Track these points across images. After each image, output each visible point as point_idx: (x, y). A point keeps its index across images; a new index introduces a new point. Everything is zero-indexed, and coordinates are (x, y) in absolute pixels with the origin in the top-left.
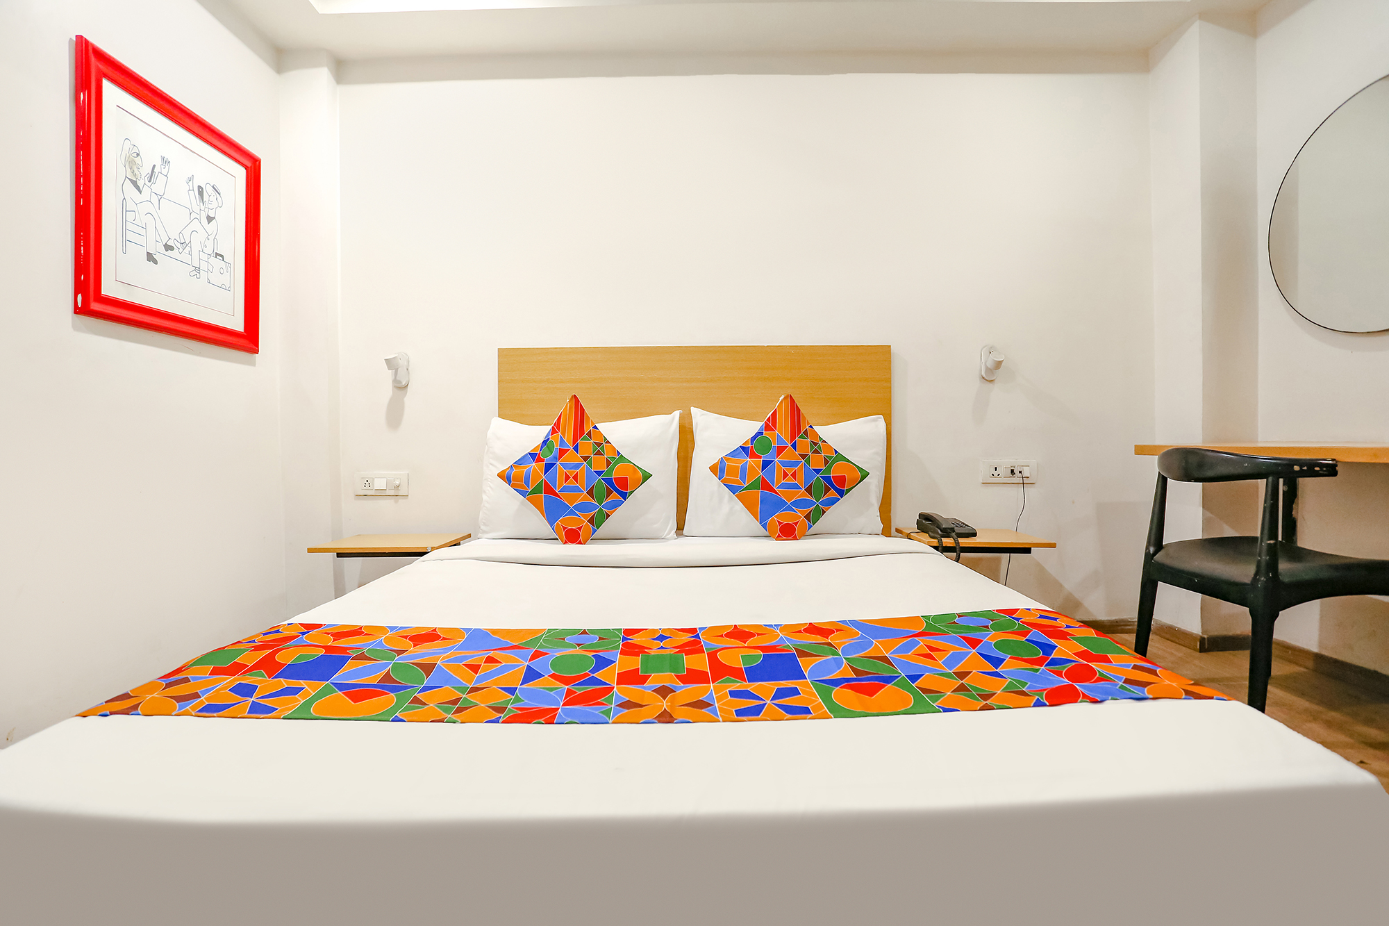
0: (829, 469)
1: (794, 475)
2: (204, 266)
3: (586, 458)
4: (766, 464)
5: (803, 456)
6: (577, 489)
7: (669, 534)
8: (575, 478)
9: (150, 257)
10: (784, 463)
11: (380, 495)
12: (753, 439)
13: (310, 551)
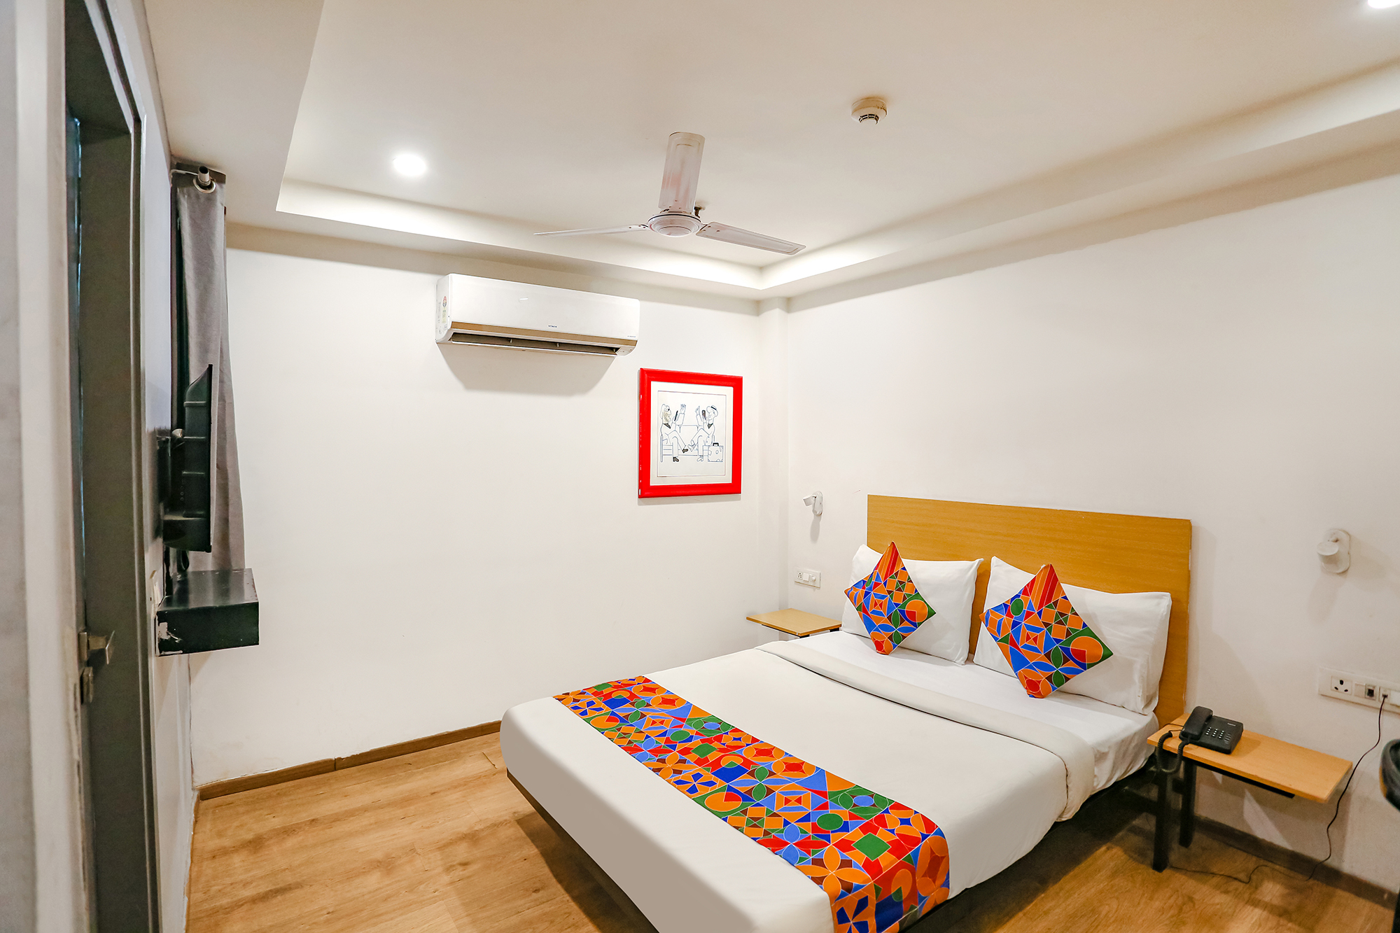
0: (1069, 642)
1: (1035, 639)
2: (706, 453)
3: (889, 592)
4: (1015, 624)
5: (1046, 625)
6: (880, 614)
7: (958, 659)
8: (881, 605)
9: (675, 459)
10: (1028, 627)
11: (805, 584)
12: (1013, 599)
13: (748, 618)
